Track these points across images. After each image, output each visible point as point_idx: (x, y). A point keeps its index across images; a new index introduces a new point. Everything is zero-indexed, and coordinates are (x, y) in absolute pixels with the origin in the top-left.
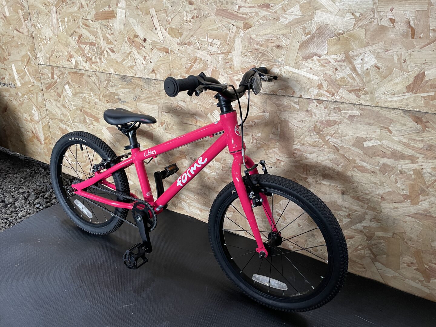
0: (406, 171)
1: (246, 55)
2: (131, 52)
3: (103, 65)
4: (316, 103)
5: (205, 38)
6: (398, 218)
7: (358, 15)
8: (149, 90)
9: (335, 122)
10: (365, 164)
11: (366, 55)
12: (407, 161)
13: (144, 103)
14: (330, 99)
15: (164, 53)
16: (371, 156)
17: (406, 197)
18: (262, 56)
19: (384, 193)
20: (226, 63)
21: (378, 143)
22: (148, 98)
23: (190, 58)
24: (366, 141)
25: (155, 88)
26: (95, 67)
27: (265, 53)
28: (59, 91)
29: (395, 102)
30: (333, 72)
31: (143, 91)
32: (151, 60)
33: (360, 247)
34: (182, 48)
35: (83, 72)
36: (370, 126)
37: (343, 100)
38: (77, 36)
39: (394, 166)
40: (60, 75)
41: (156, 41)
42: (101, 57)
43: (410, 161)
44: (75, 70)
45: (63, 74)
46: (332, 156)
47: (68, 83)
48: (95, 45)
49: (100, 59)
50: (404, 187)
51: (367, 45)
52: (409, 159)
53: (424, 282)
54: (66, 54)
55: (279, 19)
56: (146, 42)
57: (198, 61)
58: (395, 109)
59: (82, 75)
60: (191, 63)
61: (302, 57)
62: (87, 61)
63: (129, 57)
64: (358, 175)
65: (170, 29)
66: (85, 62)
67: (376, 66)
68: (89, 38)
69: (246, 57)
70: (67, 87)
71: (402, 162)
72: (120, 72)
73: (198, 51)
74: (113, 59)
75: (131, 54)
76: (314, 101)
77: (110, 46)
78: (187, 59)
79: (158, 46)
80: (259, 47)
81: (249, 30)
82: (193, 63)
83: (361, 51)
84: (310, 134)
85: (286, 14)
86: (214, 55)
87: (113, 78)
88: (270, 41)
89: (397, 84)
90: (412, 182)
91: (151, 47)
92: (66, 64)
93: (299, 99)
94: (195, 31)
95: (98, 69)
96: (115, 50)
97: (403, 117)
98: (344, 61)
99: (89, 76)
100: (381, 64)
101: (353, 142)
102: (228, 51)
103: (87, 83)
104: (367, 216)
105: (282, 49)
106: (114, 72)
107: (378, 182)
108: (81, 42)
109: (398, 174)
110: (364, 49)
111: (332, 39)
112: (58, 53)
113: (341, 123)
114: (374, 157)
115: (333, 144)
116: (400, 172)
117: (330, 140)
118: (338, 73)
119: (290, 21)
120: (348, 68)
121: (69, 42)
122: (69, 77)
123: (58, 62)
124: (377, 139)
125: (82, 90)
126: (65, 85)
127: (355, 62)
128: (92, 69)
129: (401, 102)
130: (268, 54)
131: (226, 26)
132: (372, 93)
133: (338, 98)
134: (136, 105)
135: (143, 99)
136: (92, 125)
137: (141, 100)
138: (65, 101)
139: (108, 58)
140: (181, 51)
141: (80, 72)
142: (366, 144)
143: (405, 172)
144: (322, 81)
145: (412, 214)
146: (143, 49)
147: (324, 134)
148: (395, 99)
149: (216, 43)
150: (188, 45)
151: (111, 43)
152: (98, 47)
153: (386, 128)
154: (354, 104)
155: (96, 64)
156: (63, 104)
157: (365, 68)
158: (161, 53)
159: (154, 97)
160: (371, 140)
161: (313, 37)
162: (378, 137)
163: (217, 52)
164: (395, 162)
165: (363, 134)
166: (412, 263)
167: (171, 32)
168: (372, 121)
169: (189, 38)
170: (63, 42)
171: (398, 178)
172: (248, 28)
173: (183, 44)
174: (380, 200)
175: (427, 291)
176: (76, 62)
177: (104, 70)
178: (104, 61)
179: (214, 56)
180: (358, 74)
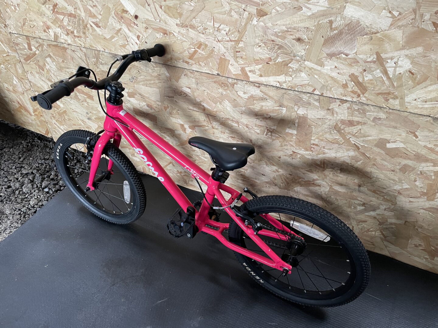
0: (427, 172)
1: (260, 46)
2: (121, 29)
3: (89, 41)
4: (339, 103)
5: (211, 22)
6: (413, 210)
7: (396, 14)
8: (147, 73)
9: (358, 123)
10: (386, 163)
11: (401, 59)
12: (429, 164)
13: (143, 85)
14: (355, 100)
15: (162, 34)
16: (393, 157)
17: (424, 194)
18: (279, 48)
19: (401, 189)
20: (237, 52)
21: (402, 145)
22: (146, 80)
23: (193, 43)
24: (390, 143)
25: (154, 71)
26: (79, 42)
27: (283, 45)
28: (41, 64)
29: (427, 108)
30: (361, 73)
31: (140, 73)
32: (147, 41)
33: (371, 229)
34: (183, 31)
35: (66, 46)
36: (395, 130)
37: (369, 102)
38: (52, 5)
39: (415, 167)
40: (38, 47)
41: (150, 19)
42: (84, 31)
43: (432, 164)
44: (55, 43)
45: (41, 45)
46: (352, 153)
47: (50, 56)
48: (75, 17)
49: (84, 33)
50: (422, 185)
51: (403, 48)
52: (432, 162)
53: (429, 259)
54: (42, 24)
55: (300, 8)
56: (138, 19)
57: (203, 47)
58: (425, 116)
59: (65, 49)
60: (194, 48)
61: (326, 54)
62: (68, 34)
63: (119, 34)
64: (377, 171)
65: (167, 7)
66: (66, 35)
67: (410, 72)
68: (66, 8)
69: (260, 48)
70: (48, 60)
71: (423, 164)
72: (110, 50)
73: (202, 35)
74: (99, 35)
75: (121, 31)
76: (337, 100)
77: (94, 20)
78: (190, 43)
79: (153, 25)
80: (276, 38)
81: (265, 17)
82: (197, 48)
83: (396, 54)
84: (330, 131)
85: (310, 4)
86: (222, 41)
87: (103, 56)
88: (289, 33)
89: (431, 91)
90: (431, 182)
91: (145, 25)
92: (43, 35)
93: (320, 97)
94: (197, 13)
95: (83, 45)
96: (100, 25)
97: (432, 124)
98: (374, 62)
99: (74, 51)
100: (416, 69)
101: (375, 142)
102: (238, 39)
103: (73, 58)
104: (382, 206)
105: (303, 43)
106: (103, 50)
107: (397, 180)
108: (57, 12)
109: (419, 174)
110: (399, 52)
111: (362, 38)
112: (31, 22)
113: (365, 124)
114: (396, 158)
115: (353, 143)
116: (421, 172)
117: (350, 139)
118: (367, 75)
119: (314, 12)
120: (378, 71)
121: (43, 10)
122: (50, 50)
123: (33, 32)
124: (401, 142)
125: (67, 65)
126: (46, 57)
127: (387, 65)
128: (75, 43)
129: (433, 110)
130: (286, 47)
131: (236, 10)
132: (402, 98)
133: (363, 99)
134: (134, 87)
135: (141, 81)
136: (86, 102)
137: (139, 82)
138: (49, 75)
139: (92, 33)
140: (181, 33)
141: (62, 46)
142: (389, 146)
143: (425, 173)
144: (347, 82)
145: (426, 208)
146: (136, 27)
147: (345, 133)
148: (426, 106)
149: (225, 29)
150: (190, 28)
151: (94, 16)
152: (80, 19)
153: (411, 132)
154: (380, 107)
155: (80, 38)
156: (48, 77)
157: (397, 73)
158: (158, 33)
159: (154, 80)
160: (395, 142)
161: (341, 33)
162: (403, 140)
163: (226, 39)
164: (416, 163)
165: (387, 136)
166: (419, 245)
167: (167, 11)
168: (398, 125)
169: (191, 21)
170: (35, 10)
171: (417, 178)
172: (263, 16)
173: (183, 26)
174: (396, 194)
175: (431, 266)
176: (55, 34)
177: (91, 46)
178: (89, 36)
179: (222, 43)
180: (388, 78)
